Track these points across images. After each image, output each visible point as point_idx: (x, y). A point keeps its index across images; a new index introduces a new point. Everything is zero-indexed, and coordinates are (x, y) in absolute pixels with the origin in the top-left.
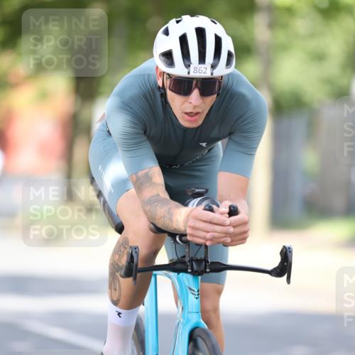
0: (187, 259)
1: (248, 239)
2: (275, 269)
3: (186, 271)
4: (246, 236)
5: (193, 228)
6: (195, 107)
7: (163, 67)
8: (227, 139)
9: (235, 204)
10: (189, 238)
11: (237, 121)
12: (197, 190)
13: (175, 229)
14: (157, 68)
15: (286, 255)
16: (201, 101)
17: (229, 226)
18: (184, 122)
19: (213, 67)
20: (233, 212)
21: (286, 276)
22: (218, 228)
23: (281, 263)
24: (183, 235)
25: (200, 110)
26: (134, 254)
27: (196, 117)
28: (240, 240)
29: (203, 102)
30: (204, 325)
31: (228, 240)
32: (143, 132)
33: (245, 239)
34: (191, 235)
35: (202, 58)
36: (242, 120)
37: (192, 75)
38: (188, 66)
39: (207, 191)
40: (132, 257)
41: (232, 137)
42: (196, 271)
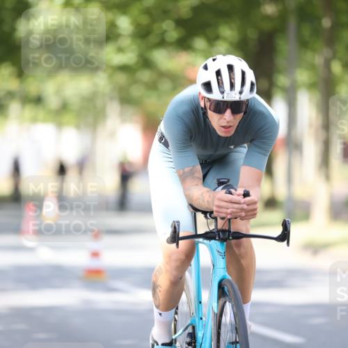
0: (215, 231)
1: (258, 215)
2: (280, 235)
3: (215, 239)
4: (256, 212)
5: (218, 207)
6: (228, 122)
7: (204, 93)
9: (248, 189)
10: (215, 214)
13: (207, 208)
14: (200, 93)
15: (286, 226)
16: (232, 117)
17: (243, 203)
18: (221, 132)
19: (241, 93)
20: (246, 194)
21: (286, 242)
22: (236, 206)
23: (283, 232)
24: (211, 213)
25: (232, 125)
26: (177, 226)
28: (252, 215)
30: (229, 277)
31: (243, 214)
33: (255, 214)
34: (217, 212)
35: (232, 86)
37: (226, 99)
38: (222, 93)
39: (229, 181)
40: (175, 228)
41: (253, 142)
42: (222, 239)
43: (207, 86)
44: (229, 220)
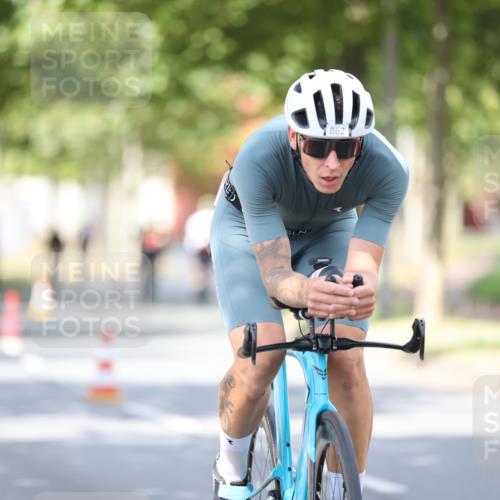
0: (311, 337)
2: (408, 344)
3: (309, 349)
4: (371, 308)
5: (315, 301)
6: (332, 171)
7: (296, 128)
8: (362, 206)
9: (359, 274)
10: (310, 312)
11: (376, 185)
12: (320, 261)
13: (298, 303)
14: (289, 128)
15: (418, 328)
16: (338, 164)
17: (353, 296)
18: (321, 187)
19: (352, 127)
20: (357, 282)
21: (418, 352)
22: (342, 300)
23: (413, 338)
24: (305, 310)
25: (338, 175)
26: (252, 331)
27: (335, 181)
28: (366, 313)
29: (341, 165)
30: (333, 408)
31: (353, 312)
32: (271, 197)
33: (371, 312)
34: (313, 309)
36: (383, 184)
37: (329, 135)
38: (324, 126)
40: (250, 334)
42: (322, 349)
43: (301, 117)
44: (332, 321)
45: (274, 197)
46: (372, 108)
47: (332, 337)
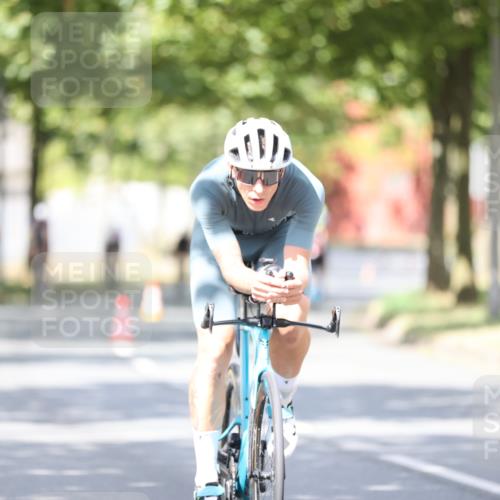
15: (335, 315)
16: (263, 189)
17: (285, 287)
18: (251, 206)
19: (272, 161)
20: (289, 277)
21: (335, 333)
25: (264, 197)
27: (261, 203)
29: (266, 190)
35: (262, 152)
37: (255, 168)
38: (251, 161)
44: (274, 304)
45: (223, 213)
46: (290, 147)
47: (273, 317)
